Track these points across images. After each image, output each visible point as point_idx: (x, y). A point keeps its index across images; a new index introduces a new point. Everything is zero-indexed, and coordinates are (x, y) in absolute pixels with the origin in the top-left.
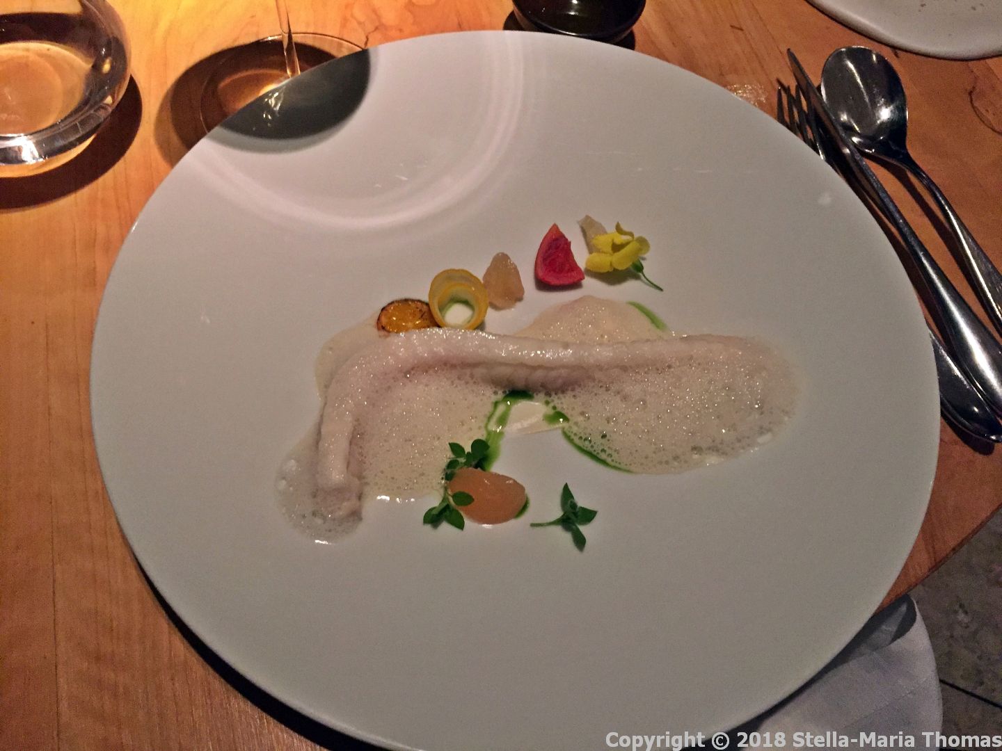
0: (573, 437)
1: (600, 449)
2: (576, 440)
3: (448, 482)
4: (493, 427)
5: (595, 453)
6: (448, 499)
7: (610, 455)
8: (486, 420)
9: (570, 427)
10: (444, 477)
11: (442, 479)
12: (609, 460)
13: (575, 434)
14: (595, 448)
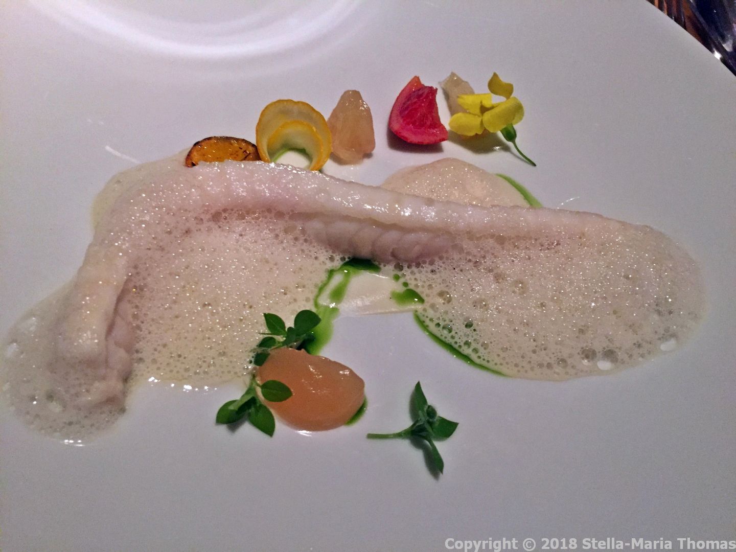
0: (428, 322)
1: (464, 341)
2: (432, 327)
3: (258, 367)
4: (325, 301)
5: (456, 346)
6: (255, 389)
7: (475, 350)
8: (316, 290)
9: (425, 310)
10: (253, 360)
11: (251, 362)
12: (474, 357)
13: (431, 320)
14: (456, 339)
